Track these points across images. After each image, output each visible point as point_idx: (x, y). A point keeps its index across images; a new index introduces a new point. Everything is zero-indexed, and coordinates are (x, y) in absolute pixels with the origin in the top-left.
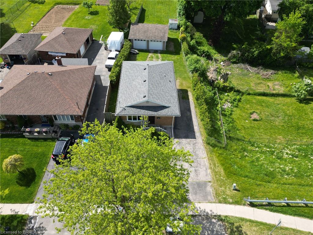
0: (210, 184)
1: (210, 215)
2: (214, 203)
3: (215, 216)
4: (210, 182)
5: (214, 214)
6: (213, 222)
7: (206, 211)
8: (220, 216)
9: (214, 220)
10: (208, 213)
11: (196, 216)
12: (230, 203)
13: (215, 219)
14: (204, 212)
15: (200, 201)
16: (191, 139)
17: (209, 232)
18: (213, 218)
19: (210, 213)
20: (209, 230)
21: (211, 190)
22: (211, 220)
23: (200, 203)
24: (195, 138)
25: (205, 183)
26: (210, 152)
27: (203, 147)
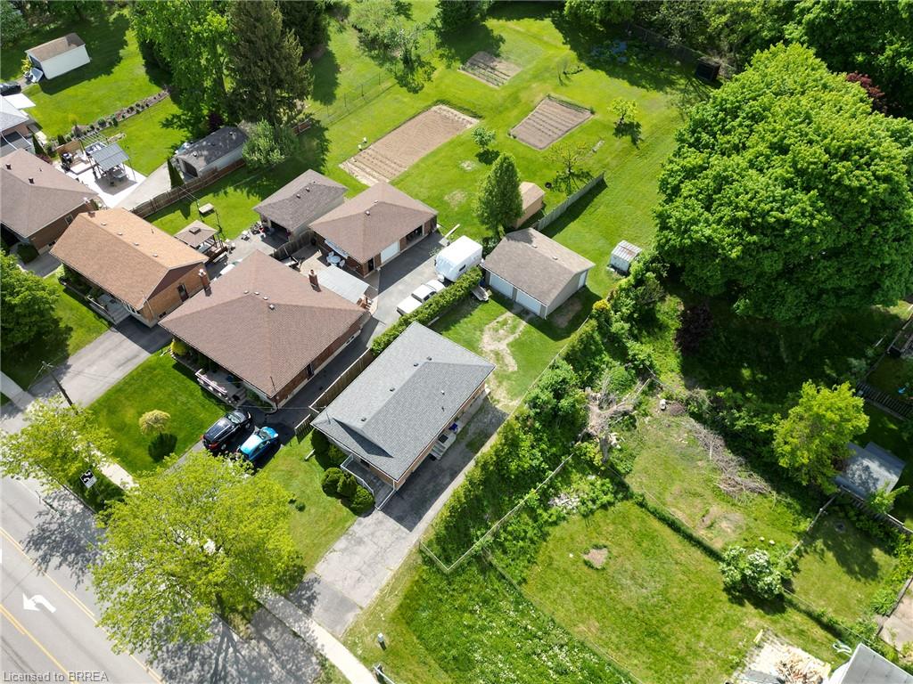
0: (358, 611)
1: (315, 649)
2: (337, 639)
3: (321, 655)
4: (361, 608)
5: (322, 653)
6: (311, 661)
7: (317, 641)
8: (326, 660)
9: (314, 659)
10: (316, 645)
11: (299, 636)
12: (356, 655)
13: (317, 659)
14: (314, 640)
15: (322, 624)
16: (402, 527)
17: (294, 668)
18: (316, 656)
19: (319, 646)
20: (296, 666)
21: (351, 620)
22: (312, 656)
23: (320, 625)
24: (411, 529)
25: (353, 606)
26: (409, 567)
27: (406, 551)
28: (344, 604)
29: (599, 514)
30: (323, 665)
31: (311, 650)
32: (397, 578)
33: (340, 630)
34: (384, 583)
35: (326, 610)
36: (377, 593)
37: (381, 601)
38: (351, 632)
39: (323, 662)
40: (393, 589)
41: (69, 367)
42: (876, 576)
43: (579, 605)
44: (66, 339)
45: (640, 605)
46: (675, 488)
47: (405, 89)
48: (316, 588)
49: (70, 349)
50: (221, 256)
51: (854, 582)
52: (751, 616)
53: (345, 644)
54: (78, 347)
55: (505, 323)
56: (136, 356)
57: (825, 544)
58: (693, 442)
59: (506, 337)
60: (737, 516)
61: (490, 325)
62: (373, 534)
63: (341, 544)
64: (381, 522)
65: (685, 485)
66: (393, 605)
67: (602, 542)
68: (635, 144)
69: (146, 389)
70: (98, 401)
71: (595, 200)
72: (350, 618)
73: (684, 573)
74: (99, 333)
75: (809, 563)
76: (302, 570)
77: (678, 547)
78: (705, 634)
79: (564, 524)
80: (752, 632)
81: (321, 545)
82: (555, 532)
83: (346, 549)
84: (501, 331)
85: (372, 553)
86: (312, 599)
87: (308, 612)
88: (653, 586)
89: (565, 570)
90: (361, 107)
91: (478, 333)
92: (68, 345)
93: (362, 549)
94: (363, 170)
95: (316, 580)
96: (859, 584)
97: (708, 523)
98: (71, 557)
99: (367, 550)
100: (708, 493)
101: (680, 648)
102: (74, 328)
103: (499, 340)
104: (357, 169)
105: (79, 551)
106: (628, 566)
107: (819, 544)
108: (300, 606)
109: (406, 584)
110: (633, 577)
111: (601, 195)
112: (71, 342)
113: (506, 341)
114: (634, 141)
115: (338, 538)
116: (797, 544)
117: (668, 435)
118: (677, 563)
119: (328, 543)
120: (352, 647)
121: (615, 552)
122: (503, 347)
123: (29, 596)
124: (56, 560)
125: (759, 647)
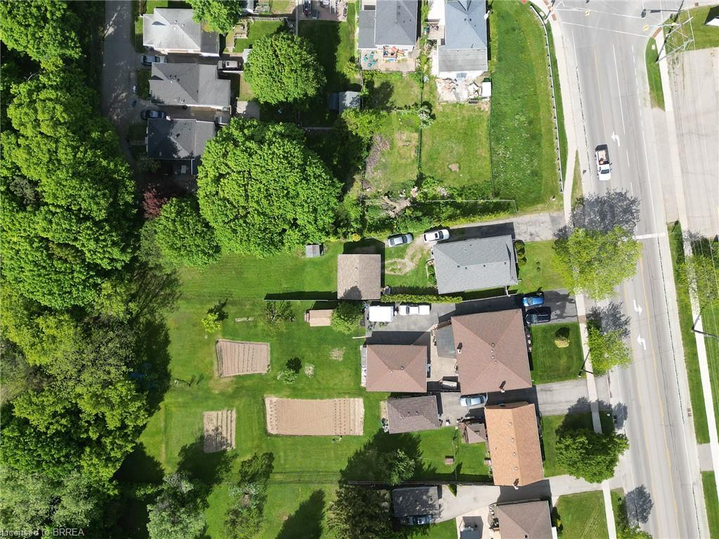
2: (564, 212)
3: (572, 212)
4: (550, 214)
6: (576, 213)
10: (571, 216)
11: (574, 223)
12: (563, 202)
14: (570, 218)
16: (514, 226)
18: (574, 213)
20: (581, 215)
23: (565, 221)
24: (512, 223)
25: (551, 217)
26: (525, 212)
27: (521, 217)
28: (553, 220)
29: (437, 178)
30: (574, 208)
31: (574, 216)
32: (532, 212)
33: (561, 214)
34: (537, 214)
35: (559, 223)
36: (541, 214)
37: (542, 210)
38: (559, 210)
39: (573, 210)
40: (535, 210)
41: (569, 409)
42: (386, 82)
43: (477, 160)
44: (562, 427)
45: (460, 144)
46: (403, 161)
47: (273, 464)
48: (556, 232)
49: (563, 420)
50: (469, 418)
51: (395, 88)
52: (437, 109)
53: (563, 209)
54: (560, 417)
55: (393, 270)
56: (542, 390)
57: (387, 103)
58: (376, 169)
59: (400, 263)
60: (397, 135)
61: (400, 274)
62: (525, 233)
63: (537, 239)
64: (519, 234)
65: (399, 159)
66: (540, 206)
67: (447, 170)
68: (225, 303)
69: (550, 367)
70: (570, 379)
71: (281, 292)
72: (555, 214)
73: (435, 138)
74: (547, 417)
75: (399, 103)
76: (556, 242)
77: (426, 146)
78: (454, 119)
79: (452, 186)
80: (443, 106)
81: (544, 244)
82: (457, 186)
83: (538, 236)
84: (399, 267)
85: (531, 227)
86: (560, 230)
87: (565, 227)
88: (449, 144)
89: (469, 173)
90: (308, 472)
91: (408, 275)
92: (563, 422)
93: (533, 232)
94: (354, 421)
95: (555, 235)
96: (395, 85)
97: (408, 143)
98: (618, 316)
99: (532, 229)
100: (395, 150)
101: (465, 123)
102: (554, 431)
103: (404, 264)
104: (356, 424)
105: (614, 315)
106: (449, 155)
107: (388, 105)
108: (566, 232)
109: (529, 209)
110: (452, 152)
111: (275, 292)
112: (560, 423)
113: (403, 261)
114: (224, 305)
115: (537, 242)
116: (394, 112)
117: (380, 179)
118: (433, 143)
119: (541, 243)
120: (562, 205)
121: (448, 163)
122: (406, 260)
123: (638, 312)
124: (623, 319)
125: (447, 102)
